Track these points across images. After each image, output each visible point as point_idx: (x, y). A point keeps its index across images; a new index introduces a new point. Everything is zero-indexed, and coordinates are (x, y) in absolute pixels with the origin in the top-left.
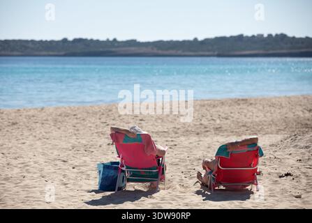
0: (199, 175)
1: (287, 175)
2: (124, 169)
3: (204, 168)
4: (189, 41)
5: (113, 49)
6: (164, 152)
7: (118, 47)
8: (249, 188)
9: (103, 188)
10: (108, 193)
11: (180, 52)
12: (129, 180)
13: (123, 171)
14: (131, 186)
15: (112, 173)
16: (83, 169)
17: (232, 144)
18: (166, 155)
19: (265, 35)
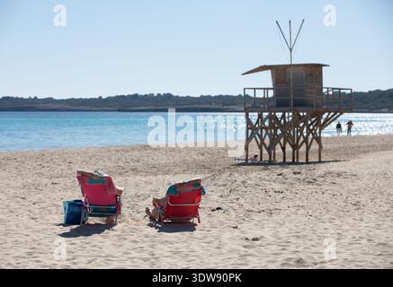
0: (147, 210)
1: (218, 209)
2: (87, 206)
3: (154, 204)
4: (95, 99)
5: (35, 106)
6: (121, 192)
7: (38, 103)
8: (191, 221)
9: (68, 222)
10: (75, 227)
11: (88, 108)
12: (90, 215)
13: (86, 208)
14: (92, 220)
15: (76, 209)
16: (43, 205)
17: (180, 184)
18: (123, 194)
19: (156, 95)
